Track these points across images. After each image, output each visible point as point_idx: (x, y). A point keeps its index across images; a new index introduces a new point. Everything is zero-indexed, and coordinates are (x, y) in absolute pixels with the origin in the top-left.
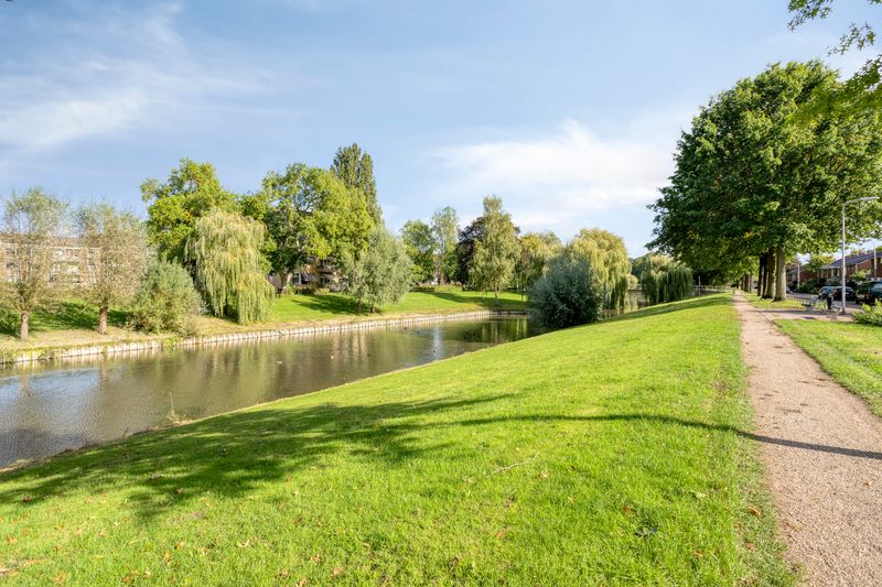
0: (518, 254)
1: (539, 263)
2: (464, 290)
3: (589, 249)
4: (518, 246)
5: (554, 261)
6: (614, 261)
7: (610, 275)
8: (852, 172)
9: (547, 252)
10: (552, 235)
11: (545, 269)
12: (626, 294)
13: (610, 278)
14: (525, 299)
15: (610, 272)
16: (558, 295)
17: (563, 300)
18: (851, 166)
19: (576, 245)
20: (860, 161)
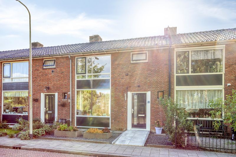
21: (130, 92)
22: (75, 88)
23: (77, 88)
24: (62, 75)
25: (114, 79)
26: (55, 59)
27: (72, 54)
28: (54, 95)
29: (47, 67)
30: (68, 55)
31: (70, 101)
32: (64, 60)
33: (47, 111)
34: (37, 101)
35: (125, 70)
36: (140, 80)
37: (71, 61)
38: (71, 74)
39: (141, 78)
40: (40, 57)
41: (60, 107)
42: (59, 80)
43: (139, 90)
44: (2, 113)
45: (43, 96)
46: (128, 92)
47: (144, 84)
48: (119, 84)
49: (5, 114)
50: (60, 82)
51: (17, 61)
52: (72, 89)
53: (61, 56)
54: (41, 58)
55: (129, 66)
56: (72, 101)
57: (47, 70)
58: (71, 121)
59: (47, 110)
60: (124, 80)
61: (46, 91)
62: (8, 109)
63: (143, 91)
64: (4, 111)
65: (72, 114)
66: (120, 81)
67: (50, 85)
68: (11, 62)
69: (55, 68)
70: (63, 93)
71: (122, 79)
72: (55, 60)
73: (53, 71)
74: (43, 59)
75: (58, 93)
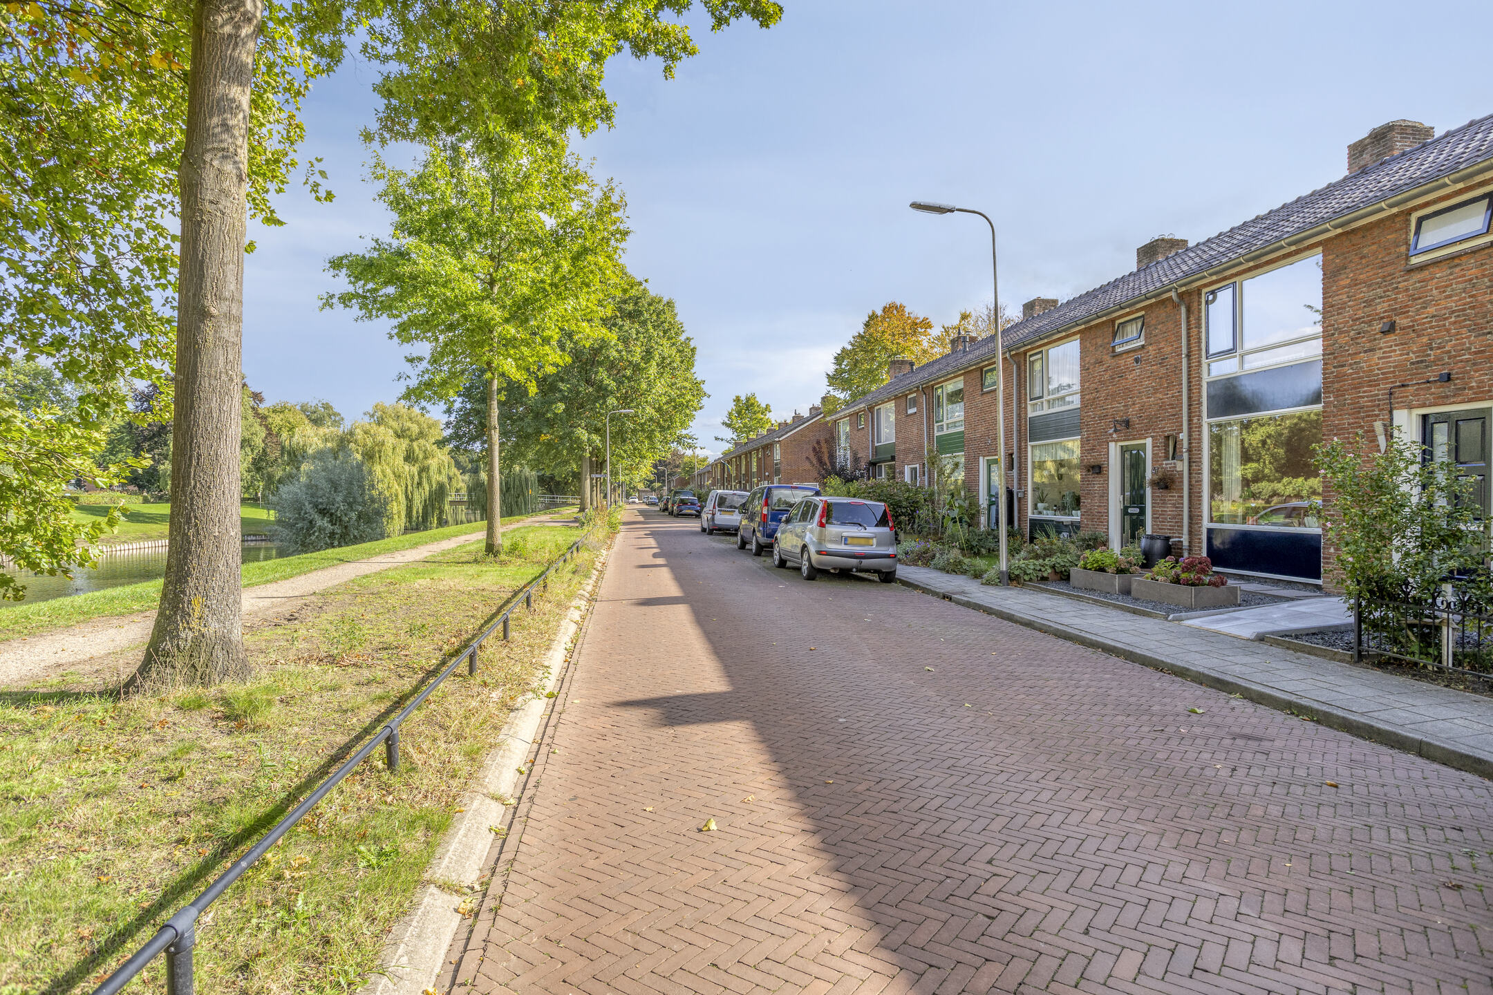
0: (258, 441)
1: (295, 456)
2: (146, 501)
3: (379, 439)
4: (257, 428)
5: (320, 455)
6: (426, 458)
7: (420, 478)
8: (629, 379)
9: (312, 438)
10: (327, 407)
11: (305, 467)
12: (447, 507)
13: (419, 484)
14: (271, 515)
15: (419, 473)
16: (316, 506)
17: (323, 512)
18: (628, 373)
19: (358, 431)
20: (637, 368)
21: (1405, 411)
22: (1199, 416)
23: (1209, 417)
24: (1163, 371)
25: (1335, 358)
26: (1143, 313)
27: (1181, 286)
28: (1144, 446)
29: (1126, 348)
30: (1170, 290)
31: (1182, 466)
32: (1168, 309)
33: (1128, 507)
34: (1099, 473)
35: (1379, 307)
36: (1455, 345)
37: (1183, 310)
38: (1184, 361)
39: (1458, 333)
40: (1099, 317)
41: (1159, 493)
42: (1156, 391)
43: (1447, 397)
44: (1030, 514)
45: (1114, 450)
46: (1395, 412)
47: (1474, 364)
48: (1353, 379)
49: (1037, 516)
50: (1158, 395)
51: (1055, 341)
52: (1190, 420)
53: (1153, 300)
54: (1104, 319)
55: (1400, 285)
56: (1190, 466)
57: (1124, 356)
58: (1186, 543)
59: (1127, 504)
60: (1379, 354)
61: (1114, 436)
62: (1042, 501)
63: (1470, 400)
64: (1035, 507)
65: (1191, 517)
66: (1359, 363)
67: (1132, 413)
68: (1044, 349)
69: (1143, 346)
70: (1167, 438)
71: (1365, 352)
72: (1143, 316)
73: (1137, 360)
74: (1113, 321)
75: (1152, 437)
